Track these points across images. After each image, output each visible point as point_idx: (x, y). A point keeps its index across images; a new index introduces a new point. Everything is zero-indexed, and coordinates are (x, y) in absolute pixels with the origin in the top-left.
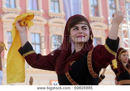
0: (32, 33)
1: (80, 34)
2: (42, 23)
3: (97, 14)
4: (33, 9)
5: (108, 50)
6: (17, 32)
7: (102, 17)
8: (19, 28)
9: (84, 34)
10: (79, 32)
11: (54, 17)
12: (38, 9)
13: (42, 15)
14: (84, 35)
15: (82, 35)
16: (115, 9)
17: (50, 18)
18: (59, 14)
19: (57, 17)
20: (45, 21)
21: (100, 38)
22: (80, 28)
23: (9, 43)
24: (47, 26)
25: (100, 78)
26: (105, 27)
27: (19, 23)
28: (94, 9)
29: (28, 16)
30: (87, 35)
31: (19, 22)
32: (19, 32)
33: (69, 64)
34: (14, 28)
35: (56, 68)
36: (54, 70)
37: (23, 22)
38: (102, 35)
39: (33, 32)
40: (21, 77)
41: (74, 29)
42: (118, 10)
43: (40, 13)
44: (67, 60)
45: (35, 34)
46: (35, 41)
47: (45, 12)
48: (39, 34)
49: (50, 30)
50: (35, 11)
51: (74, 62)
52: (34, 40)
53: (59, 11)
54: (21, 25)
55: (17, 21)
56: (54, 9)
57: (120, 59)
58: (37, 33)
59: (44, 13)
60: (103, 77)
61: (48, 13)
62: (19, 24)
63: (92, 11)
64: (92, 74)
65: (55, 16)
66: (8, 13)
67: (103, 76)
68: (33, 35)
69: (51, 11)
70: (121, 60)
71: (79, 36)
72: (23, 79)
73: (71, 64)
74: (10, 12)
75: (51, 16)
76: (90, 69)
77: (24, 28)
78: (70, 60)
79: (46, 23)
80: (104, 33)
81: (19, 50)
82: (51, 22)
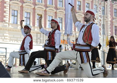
2: (54, 11)
3: (80, 9)
4: (50, 4)
7: (82, 11)
12: (52, 4)
13: (54, 7)
16: (89, 7)
17: (58, 9)
18: (62, 8)
19: (61, 9)
23: (37, 19)
24: (56, 13)
45: (50, 16)
48: (52, 16)
49: (57, 15)
53: (62, 6)
56: (60, 5)
61: (57, 6)
66: (38, 5)
75: (58, 8)
82: (58, 11)
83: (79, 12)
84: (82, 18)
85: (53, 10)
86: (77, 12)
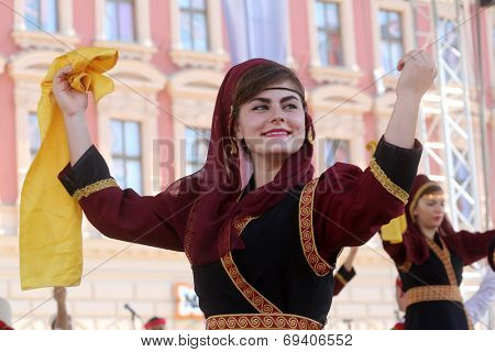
0: (114, 120)
1: (278, 124)
2: (148, 85)
3: (337, 59)
4: (118, 36)
5: (383, 184)
6: (57, 111)
7: (355, 68)
8: (64, 98)
9: (290, 124)
10: (274, 118)
11: (188, 67)
12: (136, 37)
14: (288, 129)
15: (284, 126)
16: (401, 40)
17: (177, 68)
18: (209, 56)
19: (200, 67)
20: (158, 80)
21: (347, 142)
22: (276, 105)
24: (165, 96)
25: (340, 277)
26: (364, 102)
27: (66, 79)
28: (327, 41)
29: (97, 58)
30: (298, 128)
31: (66, 77)
32: (65, 115)
33: (233, 227)
34: (47, 99)
35: (188, 239)
36: (180, 249)
37: (77, 79)
38: (353, 129)
39: (117, 115)
40: (70, 268)
41: (255, 109)
42: (410, 46)
43: (142, 52)
44: (226, 215)
45: (123, 122)
46: (124, 148)
47: (160, 48)
48: (139, 124)
49: (177, 109)
50: (125, 45)
51: (250, 219)
52: (120, 145)
53: (209, 47)
54: (70, 88)
55: (60, 73)
56: (192, 38)
57: (415, 213)
58: (131, 121)
59: (155, 50)
60: (348, 274)
61: (169, 50)
62: (63, 84)
63: (320, 46)
64: (313, 265)
65: (195, 63)
66: (33, 48)
67: (349, 269)
68: (117, 126)
69: (179, 46)
70: (416, 217)
71: (273, 131)
72: (75, 273)
73: (241, 227)
74: (40, 45)
75: (181, 62)
76: (305, 248)
77: (80, 99)
78: (239, 212)
79: (160, 86)
80: (360, 125)
81: (61, 177)
82: (178, 82)
83: (331, 79)
84: (360, 118)
85: (144, 79)
86: (319, 78)
